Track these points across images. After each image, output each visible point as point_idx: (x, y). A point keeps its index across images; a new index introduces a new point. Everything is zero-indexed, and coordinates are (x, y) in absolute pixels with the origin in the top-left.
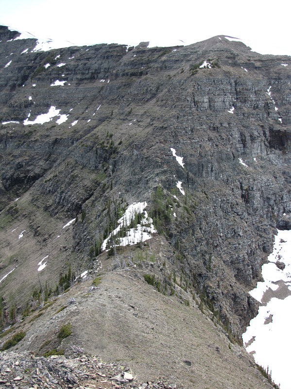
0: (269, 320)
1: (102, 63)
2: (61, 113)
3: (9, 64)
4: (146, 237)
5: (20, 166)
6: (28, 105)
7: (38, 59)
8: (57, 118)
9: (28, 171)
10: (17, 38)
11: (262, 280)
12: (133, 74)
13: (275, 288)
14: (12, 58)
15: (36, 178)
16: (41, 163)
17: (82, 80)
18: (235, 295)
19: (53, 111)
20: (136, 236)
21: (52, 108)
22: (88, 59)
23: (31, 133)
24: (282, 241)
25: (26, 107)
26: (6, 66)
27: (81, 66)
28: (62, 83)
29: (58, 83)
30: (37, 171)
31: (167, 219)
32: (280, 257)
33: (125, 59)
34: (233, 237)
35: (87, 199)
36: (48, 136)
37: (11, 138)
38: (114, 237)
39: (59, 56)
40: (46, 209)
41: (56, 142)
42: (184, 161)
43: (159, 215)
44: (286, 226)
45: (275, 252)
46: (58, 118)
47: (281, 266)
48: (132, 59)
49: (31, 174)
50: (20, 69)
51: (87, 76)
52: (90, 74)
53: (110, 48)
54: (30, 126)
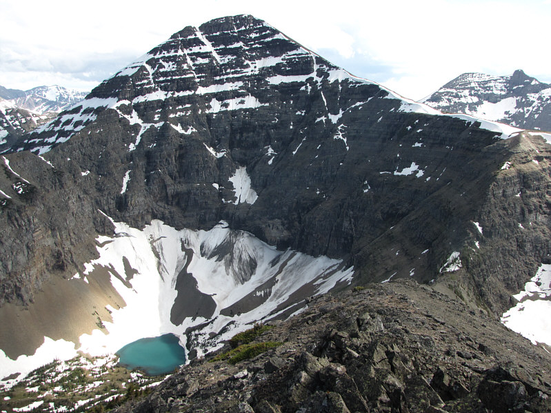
0: (522, 309)
1: (448, 133)
2: (419, 168)
3: (380, 119)
4: (457, 268)
5: (393, 205)
6: (397, 160)
7: (402, 119)
8: (416, 172)
9: (398, 209)
10: (386, 97)
11: (524, 290)
12: (468, 149)
13: (531, 295)
14: (382, 114)
15: (403, 215)
16: (406, 205)
17: (433, 144)
18: (501, 295)
19: (414, 167)
20: (453, 268)
21: (413, 164)
22: (438, 128)
23: (399, 182)
24: (543, 270)
25: (395, 162)
26: (379, 121)
27: (433, 133)
28: (420, 145)
29: (417, 145)
30: (404, 210)
31: (467, 260)
32: (539, 279)
33: (464, 135)
34: (507, 268)
35: (435, 240)
36: (410, 186)
37: (386, 184)
38: (444, 267)
39: (417, 121)
40: (411, 239)
41: (416, 192)
42: (482, 229)
43: (464, 259)
44: (548, 262)
45: (536, 276)
46: (418, 172)
47: (538, 284)
48: (468, 136)
49: (400, 212)
50: (389, 126)
51: (437, 142)
52: (439, 141)
53: (454, 121)
54: (398, 176)
